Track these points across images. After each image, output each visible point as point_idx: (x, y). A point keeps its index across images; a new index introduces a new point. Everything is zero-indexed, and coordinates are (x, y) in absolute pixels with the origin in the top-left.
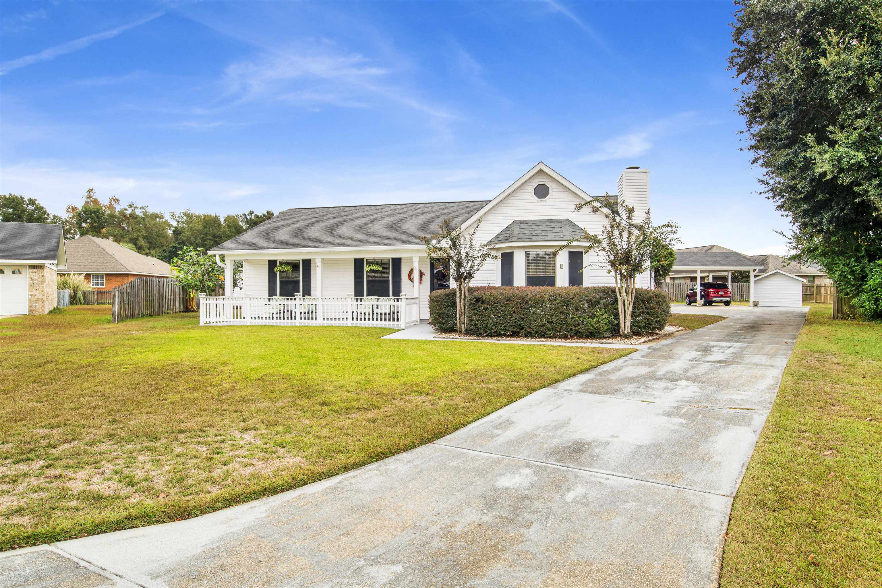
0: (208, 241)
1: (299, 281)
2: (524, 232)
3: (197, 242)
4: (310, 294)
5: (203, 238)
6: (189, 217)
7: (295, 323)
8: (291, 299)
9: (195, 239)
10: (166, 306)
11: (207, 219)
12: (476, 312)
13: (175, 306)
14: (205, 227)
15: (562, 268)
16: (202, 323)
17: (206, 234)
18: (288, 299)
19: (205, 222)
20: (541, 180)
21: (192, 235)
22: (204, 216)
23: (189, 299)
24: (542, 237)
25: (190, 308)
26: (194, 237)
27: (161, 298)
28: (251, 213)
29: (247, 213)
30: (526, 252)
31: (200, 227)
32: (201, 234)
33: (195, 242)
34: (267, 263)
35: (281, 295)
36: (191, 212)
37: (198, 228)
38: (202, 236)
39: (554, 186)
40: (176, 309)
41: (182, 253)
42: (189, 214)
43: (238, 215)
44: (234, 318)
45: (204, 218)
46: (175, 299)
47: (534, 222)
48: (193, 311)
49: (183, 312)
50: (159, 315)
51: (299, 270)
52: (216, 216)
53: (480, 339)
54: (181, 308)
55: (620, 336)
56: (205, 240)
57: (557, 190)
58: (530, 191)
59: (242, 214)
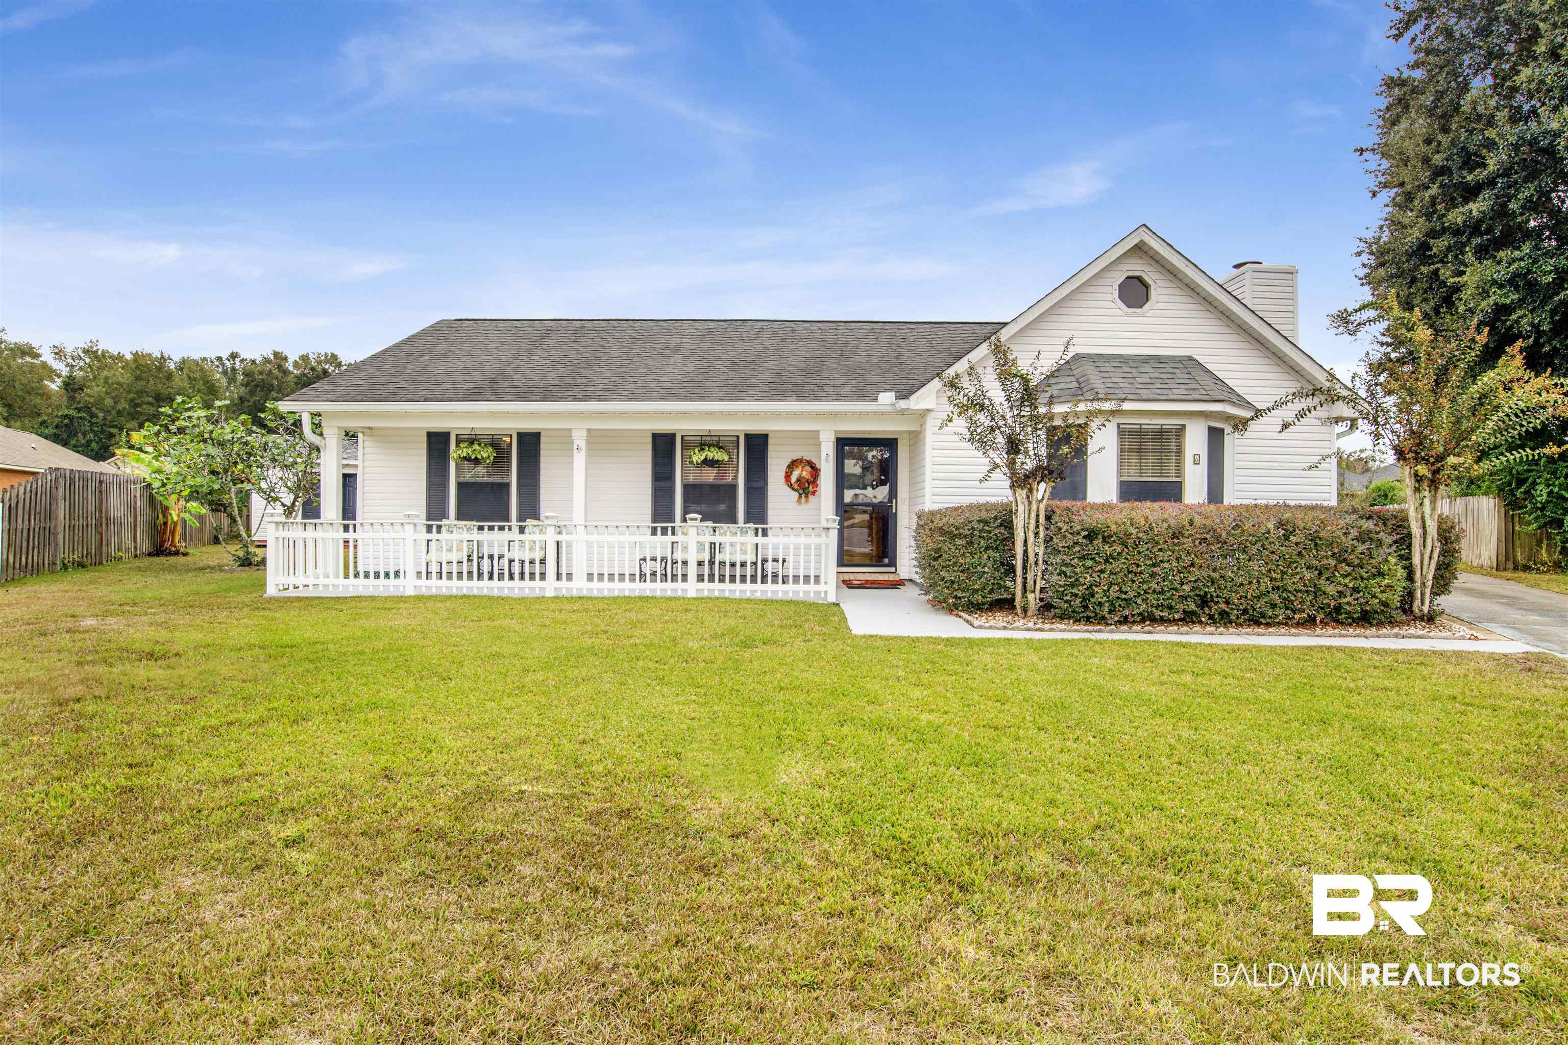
0: (145, 406)
1: (507, 486)
2: (1114, 380)
3: (120, 407)
4: (536, 516)
5: (132, 400)
6: (96, 357)
7: (542, 589)
8: (502, 528)
9: (116, 403)
10: (114, 540)
11: (141, 362)
12: (1089, 563)
13: (135, 542)
14: (138, 378)
15: (1196, 463)
16: (271, 590)
17: (140, 393)
18: (481, 528)
19: (137, 368)
20: (1137, 267)
21: (107, 393)
22: (136, 354)
23: (165, 524)
24: (1159, 391)
25: (167, 544)
26: (113, 398)
27: (104, 522)
28: (234, 356)
29: (225, 355)
30: (1118, 425)
31: (124, 377)
32: (129, 392)
33: (113, 408)
34: (425, 439)
35: (460, 516)
36: (101, 347)
37: (121, 380)
38: (132, 395)
39: (1160, 283)
40: (135, 548)
41: (170, 412)
42: (97, 351)
43: (205, 359)
44: (346, 576)
45: (135, 360)
46: (135, 525)
47: (1123, 359)
48: (177, 553)
49: (150, 554)
50: (101, 563)
51: (509, 458)
52: (162, 357)
53: (1100, 631)
54: (145, 545)
55: (1415, 619)
56: (136, 405)
57: (1170, 291)
58: (1109, 289)
59: (213, 357)
